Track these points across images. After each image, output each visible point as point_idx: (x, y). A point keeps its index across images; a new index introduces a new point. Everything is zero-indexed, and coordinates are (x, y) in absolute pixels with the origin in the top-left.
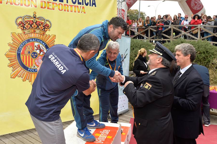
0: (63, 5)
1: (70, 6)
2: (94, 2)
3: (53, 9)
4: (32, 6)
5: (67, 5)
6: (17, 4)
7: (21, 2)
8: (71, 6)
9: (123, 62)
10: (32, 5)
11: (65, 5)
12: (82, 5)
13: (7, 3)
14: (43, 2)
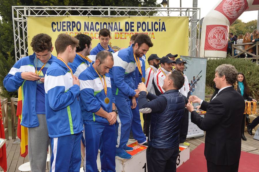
2: (163, 27)
3: (126, 38)
6: (97, 38)
9: (196, 84)
12: (151, 32)
14: (117, 34)
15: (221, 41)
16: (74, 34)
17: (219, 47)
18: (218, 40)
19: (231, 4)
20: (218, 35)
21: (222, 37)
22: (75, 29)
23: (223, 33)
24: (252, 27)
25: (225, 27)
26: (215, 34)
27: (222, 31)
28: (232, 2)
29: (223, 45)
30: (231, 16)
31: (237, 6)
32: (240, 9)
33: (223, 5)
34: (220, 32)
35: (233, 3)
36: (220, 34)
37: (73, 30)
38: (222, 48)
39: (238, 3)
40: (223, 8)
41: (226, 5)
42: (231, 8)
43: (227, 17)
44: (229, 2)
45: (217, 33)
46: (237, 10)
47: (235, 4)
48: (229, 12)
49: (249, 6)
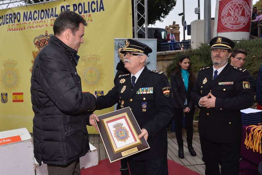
2: (102, 6)
6: (34, 27)
7: (37, 25)
10: (45, 25)
13: (28, 28)
14: (52, 20)
15: (238, 18)
16: (16, 25)
17: (235, 27)
18: (234, 18)
20: (234, 11)
21: (240, 13)
22: (16, 20)
23: (241, 8)
27: (240, 5)
29: (242, 24)
34: (237, 7)
36: (237, 10)
37: (14, 22)
45: (233, 9)
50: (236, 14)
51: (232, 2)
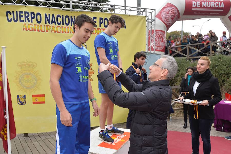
0: (97, 29)
1: (102, 30)
4: (70, 33)
5: (100, 29)
6: (59, 32)
7: (63, 30)
8: (104, 29)
10: (71, 31)
11: (98, 29)
13: (51, 32)
15: (160, 43)
16: (34, 25)
17: (159, 48)
18: (158, 43)
19: (168, 13)
20: (158, 38)
21: (161, 40)
23: (162, 37)
24: (174, 36)
25: (163, 32)
26: (155, 38)
27: (161, 35)
28: (168, 11)
29: (162, 47)
30: (167, 23)
31: (172, 15)
32: (174, 18)
33: (161, 14)
34: (160, 36)
35: (170, 12)
36: (159, 38)
37: (32, 22)
38: (161, 49)
39: (173, 13)
40: (162, 16)
41: (164, 14)
42: (167, 16)
43: (165, 23)
44: (167, 11)
45: (157, 37)
46: (172, 19)
47: (171, 13)
48: (166, 20)
49: (180, 16)
50: (159, 40)
51: (157, 32)
